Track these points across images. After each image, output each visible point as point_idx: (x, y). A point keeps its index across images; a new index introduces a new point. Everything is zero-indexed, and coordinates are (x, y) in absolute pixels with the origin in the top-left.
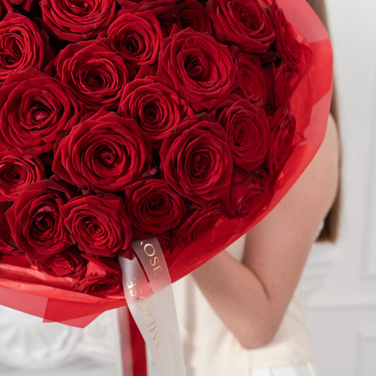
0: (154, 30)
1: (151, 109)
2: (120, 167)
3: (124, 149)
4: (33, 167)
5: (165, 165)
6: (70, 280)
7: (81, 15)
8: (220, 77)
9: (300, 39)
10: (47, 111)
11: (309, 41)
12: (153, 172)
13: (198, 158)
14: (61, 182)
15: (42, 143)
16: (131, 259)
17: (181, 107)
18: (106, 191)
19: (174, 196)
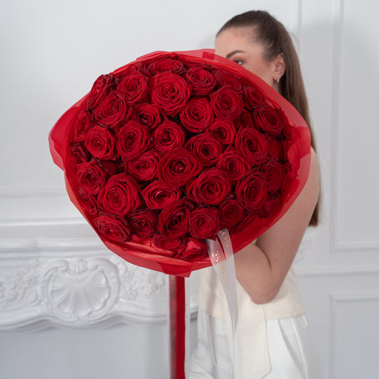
0: (231, 128)
1: (232, 165)
2: (217, 193)
3: (221, 185)
4: (176, 193)
5: (238, 193)
6: (169, 252)
7: (198, 120)
8: (262, 150)
9: (291, 124)
10: (184, 166)
11: (297, 125)
12: (232, 196)
13: (253, 189)
14: (189, 200)
15: (182, 182)
16: (215, 240)
17: (245, 165)
18: (211, 206)
19: (240, 207)
